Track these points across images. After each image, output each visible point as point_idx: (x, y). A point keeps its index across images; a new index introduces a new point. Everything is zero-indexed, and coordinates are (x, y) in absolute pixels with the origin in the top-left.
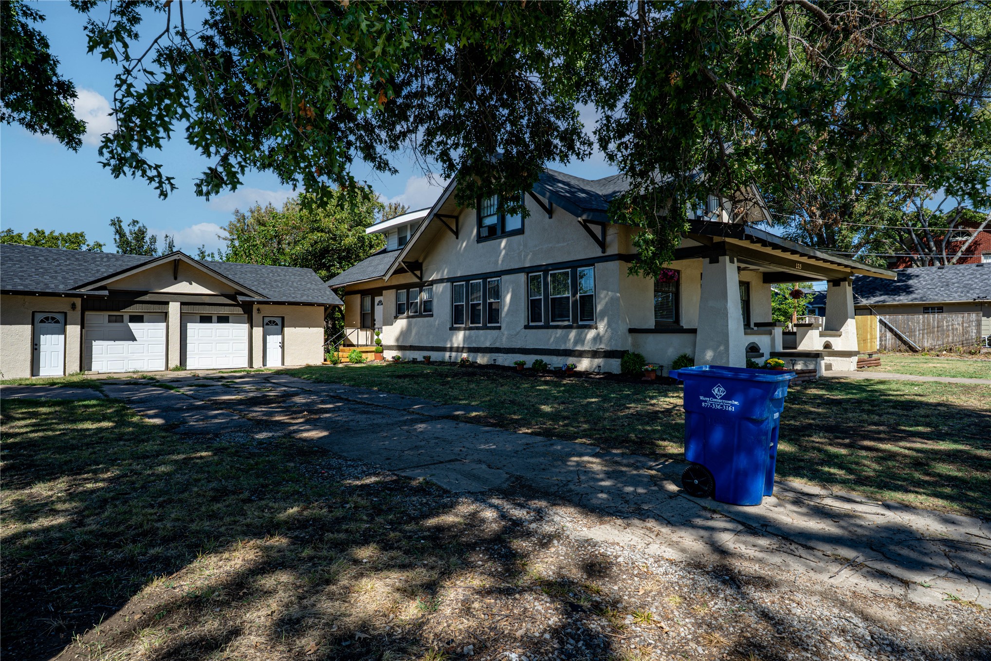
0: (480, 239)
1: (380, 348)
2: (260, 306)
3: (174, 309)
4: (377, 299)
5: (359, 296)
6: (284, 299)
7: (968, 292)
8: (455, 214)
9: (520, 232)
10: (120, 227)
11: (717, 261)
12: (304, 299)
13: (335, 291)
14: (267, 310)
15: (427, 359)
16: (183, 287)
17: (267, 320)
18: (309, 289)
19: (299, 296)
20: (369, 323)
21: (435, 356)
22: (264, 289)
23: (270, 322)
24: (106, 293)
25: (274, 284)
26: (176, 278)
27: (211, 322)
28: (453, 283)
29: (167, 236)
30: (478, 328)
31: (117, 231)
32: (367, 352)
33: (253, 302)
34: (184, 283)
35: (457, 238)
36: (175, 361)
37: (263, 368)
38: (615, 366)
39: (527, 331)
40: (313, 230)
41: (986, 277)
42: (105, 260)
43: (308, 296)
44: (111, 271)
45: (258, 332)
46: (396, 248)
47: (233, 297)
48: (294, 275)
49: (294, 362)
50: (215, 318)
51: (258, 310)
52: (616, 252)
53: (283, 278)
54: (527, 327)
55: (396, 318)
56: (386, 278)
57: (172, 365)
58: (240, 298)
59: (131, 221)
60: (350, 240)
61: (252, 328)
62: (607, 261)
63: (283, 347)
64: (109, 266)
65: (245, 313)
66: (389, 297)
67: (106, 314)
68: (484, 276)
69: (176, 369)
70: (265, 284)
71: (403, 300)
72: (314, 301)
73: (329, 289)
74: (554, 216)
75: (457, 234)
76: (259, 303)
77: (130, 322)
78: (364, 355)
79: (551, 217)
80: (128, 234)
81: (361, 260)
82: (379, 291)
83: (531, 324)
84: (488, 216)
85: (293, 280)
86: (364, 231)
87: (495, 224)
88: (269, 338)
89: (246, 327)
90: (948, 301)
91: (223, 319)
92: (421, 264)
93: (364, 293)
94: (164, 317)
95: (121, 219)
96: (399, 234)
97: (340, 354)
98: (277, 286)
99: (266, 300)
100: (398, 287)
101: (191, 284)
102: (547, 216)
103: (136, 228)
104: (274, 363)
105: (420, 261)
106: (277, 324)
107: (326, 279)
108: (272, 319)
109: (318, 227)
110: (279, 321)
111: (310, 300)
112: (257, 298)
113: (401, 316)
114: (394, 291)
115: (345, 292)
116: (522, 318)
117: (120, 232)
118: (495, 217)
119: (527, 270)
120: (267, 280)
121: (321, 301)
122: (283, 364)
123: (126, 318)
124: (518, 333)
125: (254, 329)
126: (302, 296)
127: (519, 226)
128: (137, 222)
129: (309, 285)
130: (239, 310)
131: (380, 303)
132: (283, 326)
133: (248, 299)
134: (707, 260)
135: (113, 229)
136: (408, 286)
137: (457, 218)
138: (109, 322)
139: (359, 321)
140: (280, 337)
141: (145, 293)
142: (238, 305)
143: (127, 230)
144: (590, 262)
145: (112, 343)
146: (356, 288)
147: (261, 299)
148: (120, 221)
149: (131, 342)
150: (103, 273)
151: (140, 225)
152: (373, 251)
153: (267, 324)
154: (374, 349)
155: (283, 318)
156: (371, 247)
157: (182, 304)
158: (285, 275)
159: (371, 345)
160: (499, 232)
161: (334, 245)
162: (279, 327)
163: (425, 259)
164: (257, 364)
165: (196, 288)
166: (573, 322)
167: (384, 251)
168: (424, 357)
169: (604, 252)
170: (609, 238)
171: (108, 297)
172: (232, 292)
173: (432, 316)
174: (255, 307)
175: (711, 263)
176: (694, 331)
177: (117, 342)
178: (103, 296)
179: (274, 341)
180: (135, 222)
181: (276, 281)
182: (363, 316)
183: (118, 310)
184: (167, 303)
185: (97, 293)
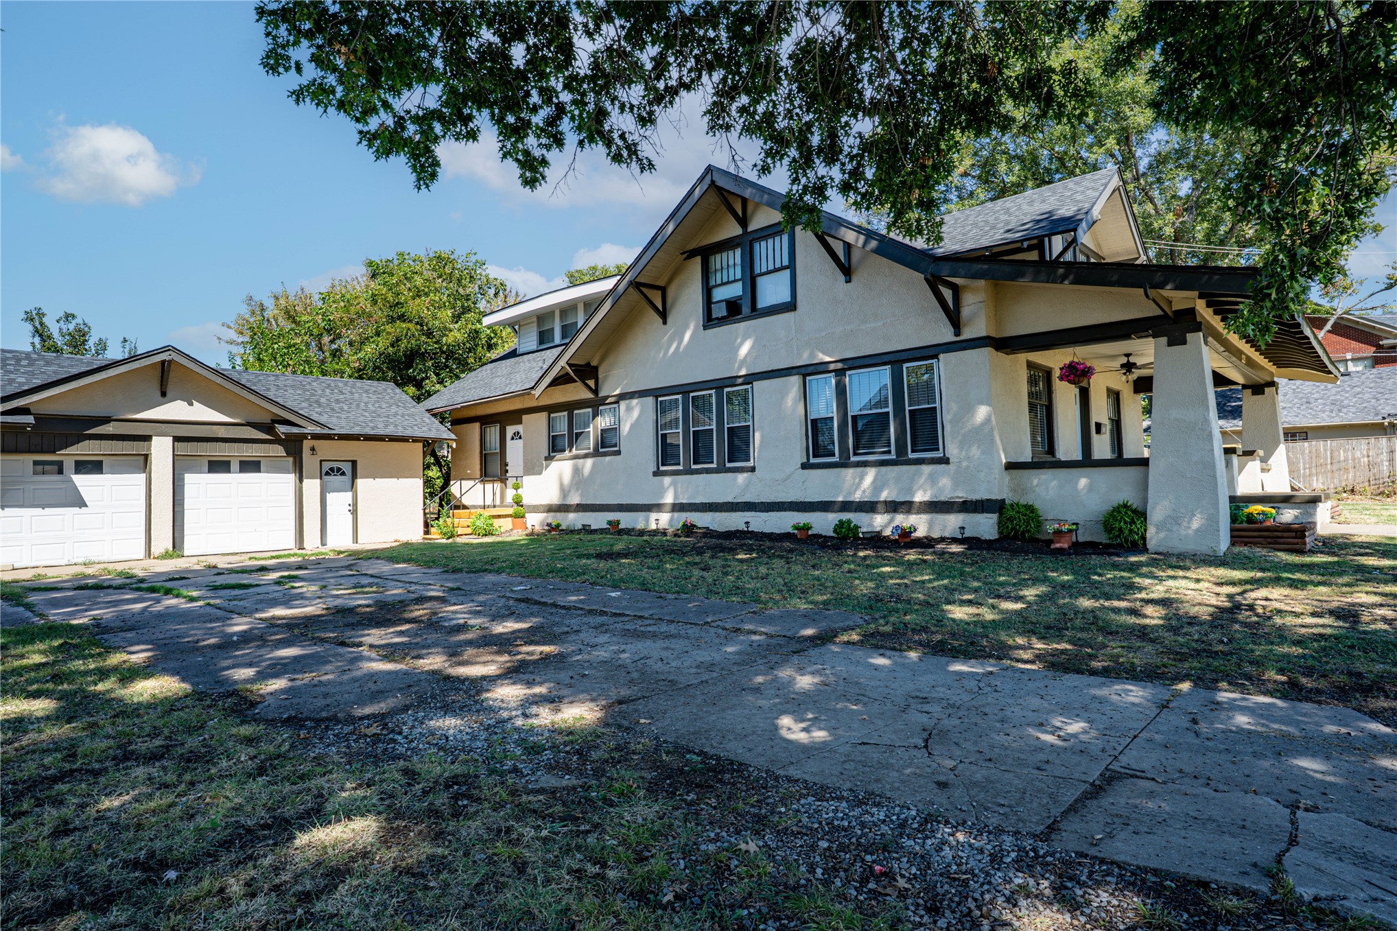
0: (710, 321)
1: (520, 510)
2: (316, 443)
3: (161, 449)
4: (510, 430)
5: (477, 425)
6: (356, 430)
7: (1340, 411)
8: (661, 283)
9: (791, 306)
10: (42, 324)
11: (1183, 342)
12: (390, 430)
13: (440, 416)
14: (328, 450)
15: (614, 524)
16: (176, 410)
17: (326, 466)
18: (396, 414)
19: (381, 425)
20: (495, 467)
21: (627, 520)
22: (320, 414)
23: (332, 469)
24: (30, 419)
25: (336, 407)
26: (164, 394)
27: (229, 471)
28: (657, 397)
29: (125, 341)
30: (708, 471)
31: (37, 331)
32: (499, 517)
33: (304, 437)
34: (179, 401)
35: (665, 323)
36: (163, 541)
37: (323, 549)
38: (985, 526)
39: (806, 472)
40: (392, 320)
41: (1358, 390)
42: (24, 363)
43: (396, 426)
44: (38, 382)
45: (312, 486)
46: (534, 347)
47: (268, 428)
48: (367, 392)
49: (376, 536)
50: (235, 465)
51: (313, 449)
52: (984, 334)
53: (348, 396)
54: (805, 466)
55: (549, 458)
56: (537, 392)
57: (157, 549)
58: (282, 429)
59: (62, 314)
60: (456, 335)
61: (301, 481)
62: (965, 349)
63: (354, 511)
64: (32, 373)
65: (289, 454)
66: (535, 426)
67: (30, 458)
68: (719, 385)
69: (166, 556)
70: (320, 405)
71: (562, 428)
72: (408, 433)
73: (428, 415)
74: (854, 278)
75: (663, 315)
76: (316, 437)
77: (77, 471)
78: (497, 522)
79: (848, 281)
80: (56, 334)
81: (471, 370)
82: (515, 416)
83: (812, 460)
84: (723, 284)
85: (366, 400)
86: (479, 321)
87: (740, 298)
88: (330, 497)
89: (291, 478)
90: (1314, 423)
91: (250, 466)
92: (596, 368)
93: (485, 421)
94: (143, 463)
95: (44, 310)
96: (539, 325)
97: (456, 521)
98: (342, 409)
99: (326, 431)
100: (551, 409)
101: (191, 404)
102: (842, 278)
103: (71, 327)
104: (340, 539)
105: (594, 363)
106: (343, 474)
107: (418, 399)
108: (335, 465)
109: (403, 315)
110: (347, 468)
111: (400, 432)
112: (311, 429)
113: (559, 456)
114: (544, 415)
115: (457, 419)
116: (797, 450)
117: (41, 333)
118: (739, 285)
119: (803, 371)
120: (323, 400)
121: (418, 433)
122: (355, 540)
123: (69, 464)
124: (788, 477)
125: (306, 482)
126: (386, 426)
127: (785, 296)
128: (74, 316)
129: (394, 409)
130: (279, 450)
131: (517, 436)
132: (354, 476)
133: (295, 430)
134: (1164, 340)
135: (29, 327)
136: (570, 407)
137: (663, 290)
138: (35, 473)
139: (478, 467)
140: (350, 494)
141: (106, 420)
142: (277, 441)
143: (54, 329)
144: (931, 352)
145: (38, 511)
146: (472, 413)
147: (318, 430)
148: (41, 315)
149: (76, 510)
150: (21, 384)
151: (79, 320)
152: (493, 355)
153: (327, 474)
154: (510, 511)
155: (354, 463)
156: (490, 347)
157: (177, 439)
158: (351, 393)
159: (502, 505)
160: (746, 309)
161: (430, 346)
162: (347, 479)
163: (602, 360)
164: (312, 542)
165: (200, 412)
166: (898, 454)
167: (513, 354)
168: (610, 523)
169: (957, 334)
170: (965, 312)
171: (33, 426)
172: (266, 419)
173: (618, 453)
174: (307, 444)
175: (1170, 344)
176: (1144, 462)
177: (48, 511)
178: (23, 426)
179: (339, 501)
180: (68, 317)
181: (337, 401)
182: (485, 458)
183: (53, 452)
184: (147, 438)
185: (10, 419)
